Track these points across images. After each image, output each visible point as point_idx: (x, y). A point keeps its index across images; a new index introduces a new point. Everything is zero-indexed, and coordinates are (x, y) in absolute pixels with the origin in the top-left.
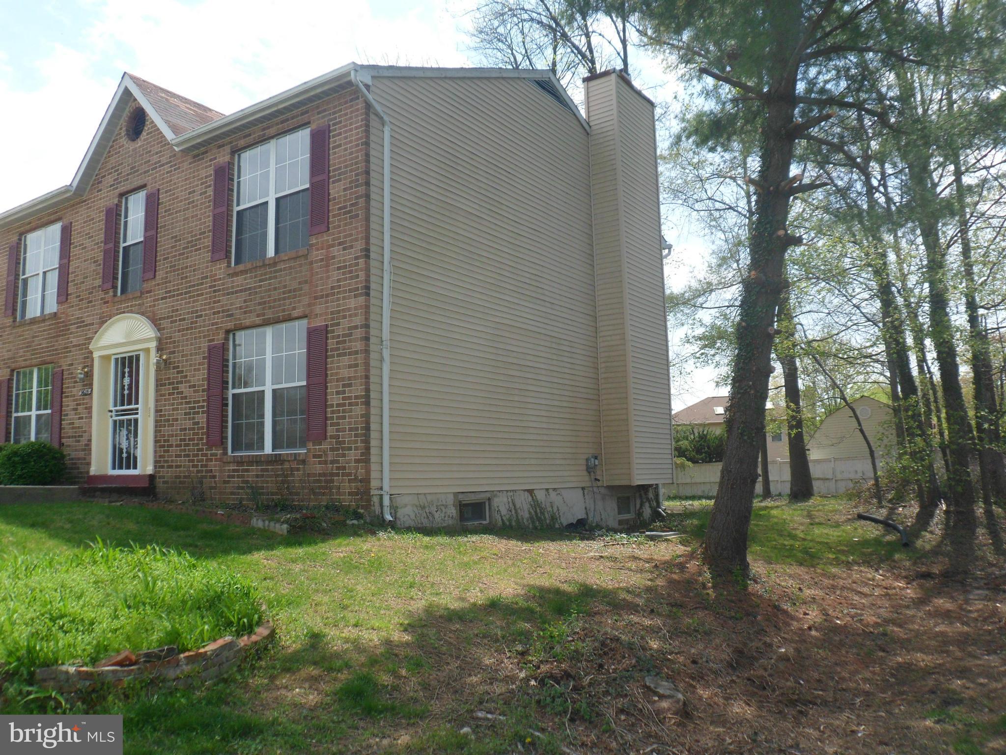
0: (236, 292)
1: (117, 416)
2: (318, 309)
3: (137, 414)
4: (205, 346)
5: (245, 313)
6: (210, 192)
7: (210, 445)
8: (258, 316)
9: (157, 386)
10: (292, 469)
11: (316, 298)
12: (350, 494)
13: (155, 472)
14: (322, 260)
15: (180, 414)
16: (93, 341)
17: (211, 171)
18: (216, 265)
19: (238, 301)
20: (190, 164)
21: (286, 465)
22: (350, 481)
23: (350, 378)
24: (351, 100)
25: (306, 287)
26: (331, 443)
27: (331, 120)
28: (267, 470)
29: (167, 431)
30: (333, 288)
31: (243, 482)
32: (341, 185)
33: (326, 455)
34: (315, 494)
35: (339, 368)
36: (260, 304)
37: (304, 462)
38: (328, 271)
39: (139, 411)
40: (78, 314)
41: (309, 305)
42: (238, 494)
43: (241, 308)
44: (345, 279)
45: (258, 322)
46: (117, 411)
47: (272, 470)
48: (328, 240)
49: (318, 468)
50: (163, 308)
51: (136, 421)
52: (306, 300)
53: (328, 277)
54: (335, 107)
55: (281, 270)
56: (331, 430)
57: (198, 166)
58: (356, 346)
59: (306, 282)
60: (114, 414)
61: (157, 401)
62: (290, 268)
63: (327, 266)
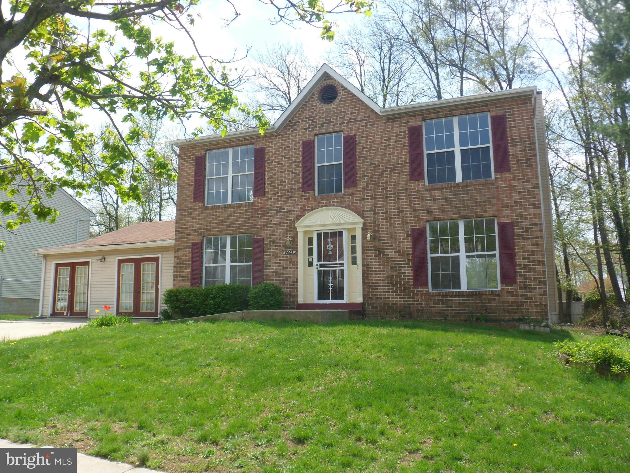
0: (434, 200)
1: (320, 267)
2: (505, 213)
3: (343, 266)
4: (408, 229)
5: (443, 211)
6: (406, 141)
7: (416, 285)
8: (454, 214)
9: (363, 250)
10: (489, 300)
11: (503, 207)
12: (536, 312)
13: (364, 301)
14: (506, 187)
15: (387, 268)
16: (299, 221)
17: (406, 129)
18: (414, 183)
19: (436, 205)
20: (385, 123)
21: (484, 297)
22: (536, 305)
23: (533, 251)
24: (521, 104)
25: (494, 201)
26: (520, 285)
27: (507, 112)
28: (468, 300)
29: (374, 277)
30: (515, 202)
31: (447, 307)
32: (518, 148)
33: (517, 292)
34: (508, 312)
35: (524, 245)
36: (455, 207)
37: (499, 295)
38: (511, 193)
39: (344, 265)
40: (277, 204)
41: (498, 211)
42: (444, 313)
43: (439, 209)
44: (526, 198)
45: (454, 218)
46: (320, 265)
47: (472, 300)
48: (510, 177)
49: (511, 299)
50: (363, 205)
51: (342, 271)
52: (495, 208)
53: (512, 197)
54: (509, 106)
55: (472, 190)
56: (519, 279)
57: (393, 125)
58: (536, 234)
59: (494, 198)
60: (319, 266)
61: (363, 259)
62: (480, 189)
63: (511, 190)
